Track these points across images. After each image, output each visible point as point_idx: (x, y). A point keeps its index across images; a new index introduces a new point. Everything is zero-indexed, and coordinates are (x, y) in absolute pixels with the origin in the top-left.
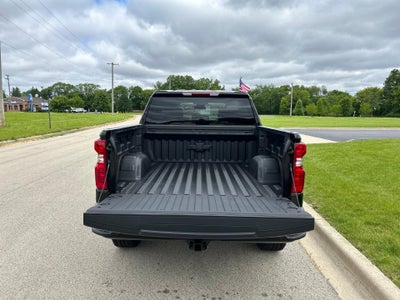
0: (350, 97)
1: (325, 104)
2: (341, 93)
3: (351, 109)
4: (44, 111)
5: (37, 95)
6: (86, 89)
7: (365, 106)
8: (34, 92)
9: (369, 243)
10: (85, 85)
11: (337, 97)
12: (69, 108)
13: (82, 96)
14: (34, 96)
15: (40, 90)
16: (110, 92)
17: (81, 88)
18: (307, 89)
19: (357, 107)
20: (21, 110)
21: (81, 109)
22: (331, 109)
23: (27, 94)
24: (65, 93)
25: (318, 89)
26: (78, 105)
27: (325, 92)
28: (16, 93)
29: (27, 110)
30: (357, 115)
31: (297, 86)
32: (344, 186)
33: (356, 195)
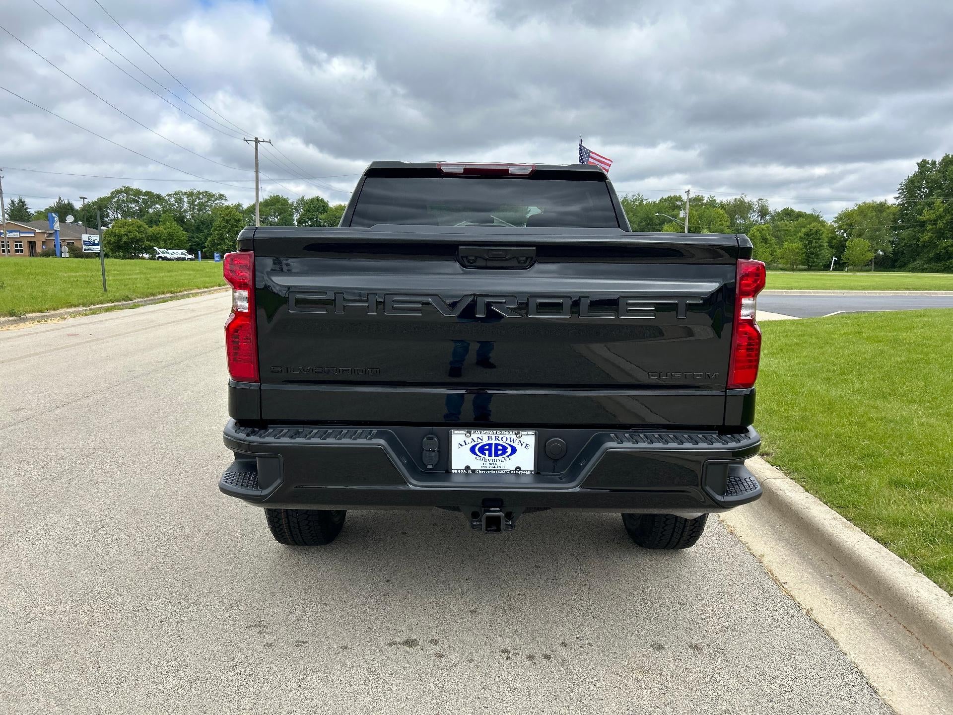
0: (823, 223)
1: (765, 240)
2: (800, 215)
3: (826, 252)
4: (88, 255)
5: (70, 219)
6: (192, 203)
7: (859, 247)
8: (63, 210)
9: (904, 526)
10: (190, 194)
11: (791, 225)
12: (150, 250)
13: (180, 220)
14: (62, 220)
15: (78, 205)
16: (251, 210)
17: (179, 201)
18: (722, 206)
19: (839, 247)
20: (33, 253)
21: (178, 253)
22: (779, 252)
23: (45, 215)
24: (141, 213)
25: (750, 207)
26: (171, 242)
27: (763, 212)
28: (19, 213)
29: (46, 254)
30: (840, 266)
31: (698, 199)
32: (829, 407)
33: (861, 424)
